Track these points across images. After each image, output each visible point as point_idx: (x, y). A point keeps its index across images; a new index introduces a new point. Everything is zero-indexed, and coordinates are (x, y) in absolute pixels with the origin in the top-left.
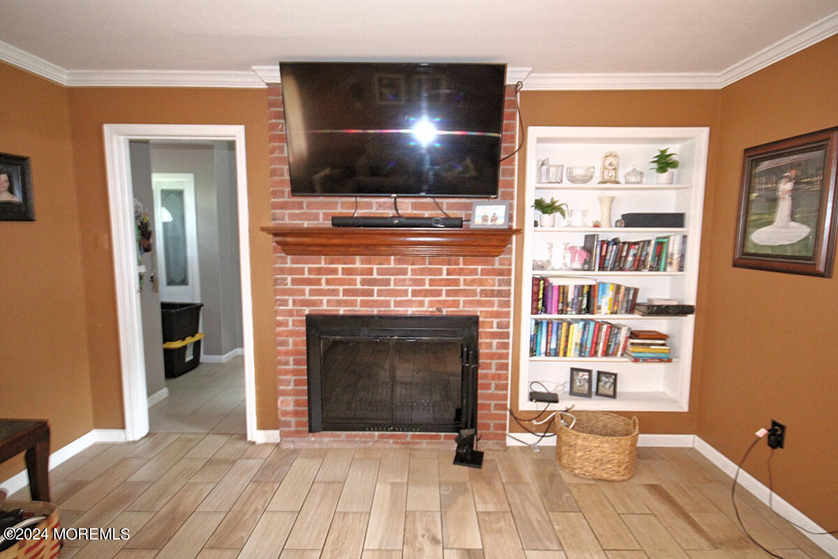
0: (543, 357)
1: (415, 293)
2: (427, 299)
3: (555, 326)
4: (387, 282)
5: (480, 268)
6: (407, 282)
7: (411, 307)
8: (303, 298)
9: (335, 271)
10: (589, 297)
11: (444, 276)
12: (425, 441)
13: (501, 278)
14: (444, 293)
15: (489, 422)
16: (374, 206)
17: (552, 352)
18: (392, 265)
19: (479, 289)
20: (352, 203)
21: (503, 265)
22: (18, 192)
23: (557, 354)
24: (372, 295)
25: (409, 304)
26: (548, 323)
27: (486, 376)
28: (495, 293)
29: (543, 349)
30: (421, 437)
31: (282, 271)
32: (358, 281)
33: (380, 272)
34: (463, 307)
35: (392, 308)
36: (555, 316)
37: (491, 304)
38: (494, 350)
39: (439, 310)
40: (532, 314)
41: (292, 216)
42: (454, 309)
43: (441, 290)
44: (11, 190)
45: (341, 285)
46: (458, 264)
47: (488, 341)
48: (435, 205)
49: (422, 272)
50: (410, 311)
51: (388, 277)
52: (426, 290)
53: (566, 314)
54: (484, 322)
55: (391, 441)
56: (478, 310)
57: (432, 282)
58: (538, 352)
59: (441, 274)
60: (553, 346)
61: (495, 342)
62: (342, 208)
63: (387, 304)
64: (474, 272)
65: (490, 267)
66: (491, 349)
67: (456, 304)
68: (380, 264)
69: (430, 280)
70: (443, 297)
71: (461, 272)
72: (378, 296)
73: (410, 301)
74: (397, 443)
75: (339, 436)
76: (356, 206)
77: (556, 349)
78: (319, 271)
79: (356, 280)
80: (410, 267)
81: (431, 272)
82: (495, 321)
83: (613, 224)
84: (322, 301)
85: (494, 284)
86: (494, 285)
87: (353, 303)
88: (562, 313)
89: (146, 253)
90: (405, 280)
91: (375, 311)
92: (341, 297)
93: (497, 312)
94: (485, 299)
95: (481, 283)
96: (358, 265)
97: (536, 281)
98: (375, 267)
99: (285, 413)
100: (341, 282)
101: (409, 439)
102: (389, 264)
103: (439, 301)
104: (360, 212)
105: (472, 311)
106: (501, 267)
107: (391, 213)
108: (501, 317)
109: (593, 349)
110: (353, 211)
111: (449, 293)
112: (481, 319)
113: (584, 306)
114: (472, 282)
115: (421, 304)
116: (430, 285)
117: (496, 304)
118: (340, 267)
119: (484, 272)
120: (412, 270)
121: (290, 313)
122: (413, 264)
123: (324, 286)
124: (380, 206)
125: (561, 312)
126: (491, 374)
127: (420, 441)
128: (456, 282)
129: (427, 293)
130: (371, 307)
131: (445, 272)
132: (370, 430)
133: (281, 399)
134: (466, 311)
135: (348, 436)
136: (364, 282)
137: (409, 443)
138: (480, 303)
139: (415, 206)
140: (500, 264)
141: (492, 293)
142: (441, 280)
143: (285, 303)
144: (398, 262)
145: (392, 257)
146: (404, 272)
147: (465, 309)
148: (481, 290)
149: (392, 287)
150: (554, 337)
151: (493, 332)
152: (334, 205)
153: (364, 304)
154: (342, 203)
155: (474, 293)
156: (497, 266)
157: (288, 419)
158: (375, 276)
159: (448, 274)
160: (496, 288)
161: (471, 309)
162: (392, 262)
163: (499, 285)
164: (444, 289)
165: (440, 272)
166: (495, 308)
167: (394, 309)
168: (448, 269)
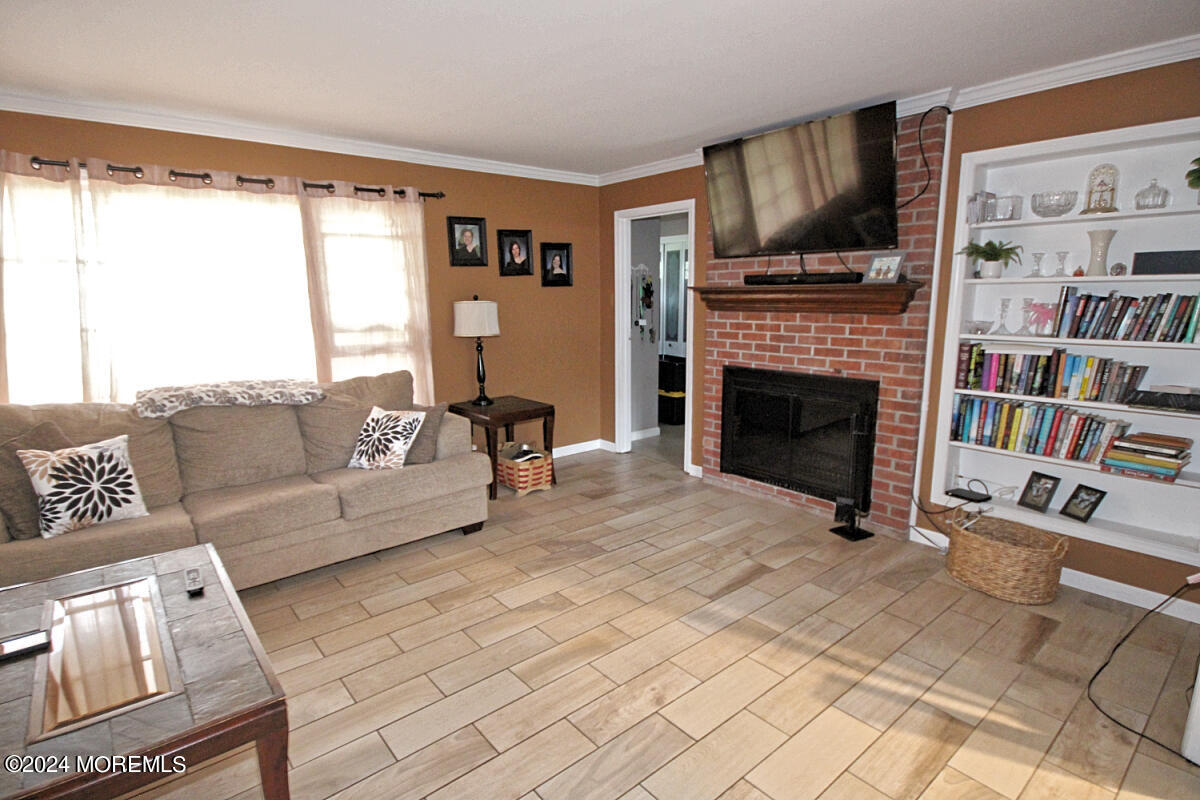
0: (972, 445)
1: (818, 352)
2: (828, 359)
3: (991, 407)
4: (792, 339)
5: (885, 327)
6: (811, 340)
7: (813, 365)
8: (724, 350)
9: (749, 327)
10: (1047, 373)
11: (847, 335)
12: (819, 508)
13: (909, 340)
14: (845, 353)
15: (887, 504)
16: (785, 263)
17: (987, 440)
18: (798, 322)
19: (883, 352)
20: (765, 261)
21: (913, 325)
22: (564, 267)
23: (992, 444)
24: (779, 351)
25: (811, 362)
26: (982, 402)
27: (883, 451)
28: (902, 357)
29: (973, 434)
30: (816, 503)
31: (711, 325)
32: (768, 337)
33: (787, 329)
34: (864, 371)
35: (795, 365)
36: (991, 394)
37: (895, 370)
38: (897, 423)
39: (839, 372)
40: (957, 387)
41: (721, 276)
42: (855, 372)
43: (843, 351)
44: (561, 267)
45: (754, 340)
46: (861, 322)
47: (890, 411)
48: (838, 260)
49: (824, 330)
50: (812, 370)
51: (793, 334)
52: (827, 350)
53: (1008, 392)
54: (886, 389)
55: (788, 499)
56: (881, 376)
57: (835, 341)
58: (965, 436)
59: (844, 333)
60: (988, 432)
61: (898, 413)
62: (759, 266)
63: (791, 361)
64: (879, 332)
65: (897, 327)
66: (893, 421)
67: (857, 366)
68: (787, 321)
69: (832, 339)
70: (845, 358)
71: (864, 331)
72: (784, 352)
73: (812, 359)
74: (792, 502)
75: (745, 483)
76: (769, 264)
77: (991, 437)
78: (738, 326)
79: (766, 335)
80: (813, 325)
81: (834, 330)
82: (900, 390)
83: (1109, 271)
84: (738, 354)
85: (901, 346)
86: (900, 348)
87: (762, 358)
88: (1002, 391)
89: (648, 310)
90: (808, 337)
91: (780, 367)
92: (753, 351)
93: (901, 379)
94: (889, 363)
95: (886, 345)
96: (768, 322)
97: (965, 348)
98: (783, 324)
99: (707, 451)
100: (754, 337)
101: (803, 501)
102: (795, 321)
103: (840, 362)
104: (771, 271)
105: (875, 376)
106: (910, 327)
107: (798, 270)
108: (906, 386)
109: (1050, 446)
110: (765, 269)
111: (851, 354)
112: (882, 385)
113: (1037, 385)
114: (876, 343)
115: (822, 363)
116: (832, 344)
117: (901, 371)
118: (754, 322)
119: (890, 333)
120: (816, 328)
121: (715, 363)
122: (817, 321)
123: (741, 340)
124: (790, 263)
125: (1001, 389)
126: (892, 450)
127: (814, 506)
128: (858, 343)
129: (828, 352)
130: (778, 362)
131: (847, 331)
132: (771, 483)
133: (705, 438)
134: (867, 375)
135: (752, 484)
136: (773, 338)
137: (803, 505)
138: (883, 368)
139: (821, 262)
140: (909, 324)
141: (897, 357)
142: (844, 339)
143: (711, 353)
144: (803, 318)
145: (798, 315)
146: (807, 329)
147: (868, 373)
148: (886, 353)
149: (796, 344)
150: (989, 421)
151: (896, 402)
152: (751, 265)
153: (773, 359)
154: (759, 262)
155: (876, 355)
156: (905, 326)
157: (709, 457)
158: (782, 332)
159: (850, 333)
160: (903, 351)
161: (872, 373)
162: (798, 319)
163: (907, 349)
164: (846, 349)
165: (842, 331)
166: (900, 375)
167: (797, 367)
168: (851, 328)
